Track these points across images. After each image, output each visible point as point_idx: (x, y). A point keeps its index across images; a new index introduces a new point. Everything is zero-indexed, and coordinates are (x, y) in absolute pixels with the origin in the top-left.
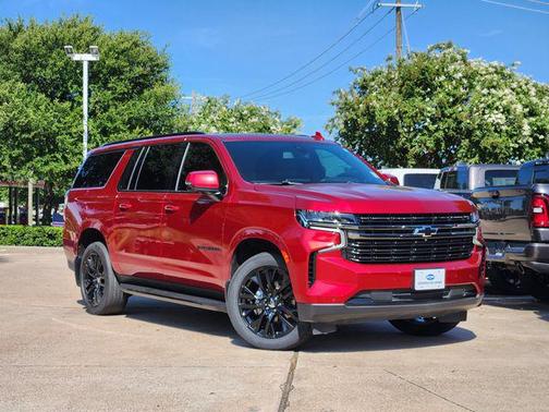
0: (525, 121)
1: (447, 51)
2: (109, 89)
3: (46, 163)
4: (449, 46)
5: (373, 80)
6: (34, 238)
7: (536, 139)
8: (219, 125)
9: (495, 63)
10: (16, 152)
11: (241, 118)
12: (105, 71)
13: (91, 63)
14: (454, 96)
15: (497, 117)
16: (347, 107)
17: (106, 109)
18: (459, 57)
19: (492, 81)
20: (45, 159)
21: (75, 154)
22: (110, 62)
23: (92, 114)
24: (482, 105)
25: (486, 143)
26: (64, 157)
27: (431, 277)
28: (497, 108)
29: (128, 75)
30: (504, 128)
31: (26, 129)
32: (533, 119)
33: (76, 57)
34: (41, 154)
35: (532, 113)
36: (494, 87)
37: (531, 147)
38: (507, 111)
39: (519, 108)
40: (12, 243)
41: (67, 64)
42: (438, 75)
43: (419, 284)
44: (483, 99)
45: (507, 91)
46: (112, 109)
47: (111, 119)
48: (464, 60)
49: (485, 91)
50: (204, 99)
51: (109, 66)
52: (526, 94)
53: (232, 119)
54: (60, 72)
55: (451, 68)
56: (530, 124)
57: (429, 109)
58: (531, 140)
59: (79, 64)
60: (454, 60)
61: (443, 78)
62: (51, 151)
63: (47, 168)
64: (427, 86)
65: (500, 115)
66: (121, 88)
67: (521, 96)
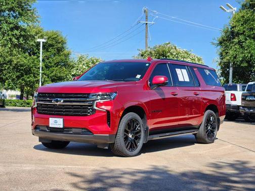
2: (49, 52)
3: (28, 78)
5: (145, 53)
8: (86, 65)
9: (185, 50)
10: (18, 74)
11: (93, 62)
12: (47, 45)
13: (43, 42)
19: (184, 56)
21: (38, 75)
22: (50, 42)
23: (43, 60)
26: (34, 76)
27: (56, 122)
29: (55, 47)
31: (22, 66)
33: (38, 40)
34: (26, 75)
43: (52, 124)
46: (50, 59)
47: (50, 63)
48: (175, 48)
52: (194, 60)
53: (90, 63)
55: (171, 51)
60: (172, 48)
61: (169, 54)
62: (30, 74)
66: (53, 51)
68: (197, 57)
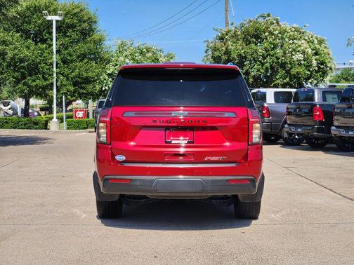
0: (314, 58)
1: (268, 18)
2: (68, 36)
3: (34, 81)
4: (269, 15)
5: (227, 35)
6: (25, 125)
7: (319, 67)
8: (130, 57)
9: (295, 26)
10: (16, 74)
11: (141, 53)
12: (64, 26)
13: (57, 21)
14: (273, 44)
15: (298, 56)
16: (215, 49)
17: (66, 49)
18: (275, 22)
19: (294, 36)
20: (34, 77)
21: (50, 75)
23: (58, 51)
24: (290, 50)
25: (293, 72)
26: (43, 77)
28: (299, 51)
29: (78, 28)
30: (302, 62)
31: (22, 61)
32: (317, 57)
33: (49, 18)
34: (30, 75)
35: (316, 54)
36: (295, 39)
37: (316, 72)
38: (304, 52)
39: (310, 51)
40: (12, 128)
41: (43, 22)
42: (265, 32)
44: (290, 46)
45: (303, 41)
46: (70, 49)
47: (70, 55)
48: (278, 23)
49: (291, 42)
50: (120, 42)
51: (67, 23)
52: (312, 43)
53: (137, 55)
54: (39, 27)
55: (271, 28)
56: (316, 60)
57: (260, 51)
58: (317, 68)
59: (51, 22)
60: (272, 23)
61: (267, 34)
62: (36, 74)
63: (35, 84)
64: (259, 38)
65: (300, 55)
66: (74, 36)
67: (310, 44)
68: (317, 38)
